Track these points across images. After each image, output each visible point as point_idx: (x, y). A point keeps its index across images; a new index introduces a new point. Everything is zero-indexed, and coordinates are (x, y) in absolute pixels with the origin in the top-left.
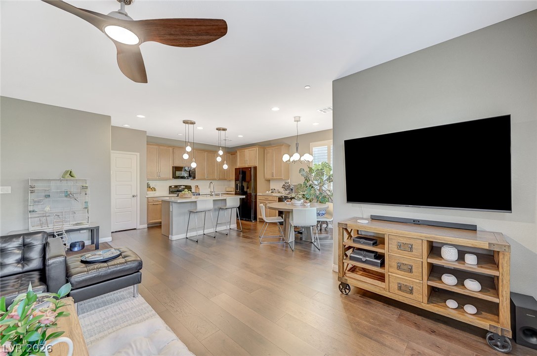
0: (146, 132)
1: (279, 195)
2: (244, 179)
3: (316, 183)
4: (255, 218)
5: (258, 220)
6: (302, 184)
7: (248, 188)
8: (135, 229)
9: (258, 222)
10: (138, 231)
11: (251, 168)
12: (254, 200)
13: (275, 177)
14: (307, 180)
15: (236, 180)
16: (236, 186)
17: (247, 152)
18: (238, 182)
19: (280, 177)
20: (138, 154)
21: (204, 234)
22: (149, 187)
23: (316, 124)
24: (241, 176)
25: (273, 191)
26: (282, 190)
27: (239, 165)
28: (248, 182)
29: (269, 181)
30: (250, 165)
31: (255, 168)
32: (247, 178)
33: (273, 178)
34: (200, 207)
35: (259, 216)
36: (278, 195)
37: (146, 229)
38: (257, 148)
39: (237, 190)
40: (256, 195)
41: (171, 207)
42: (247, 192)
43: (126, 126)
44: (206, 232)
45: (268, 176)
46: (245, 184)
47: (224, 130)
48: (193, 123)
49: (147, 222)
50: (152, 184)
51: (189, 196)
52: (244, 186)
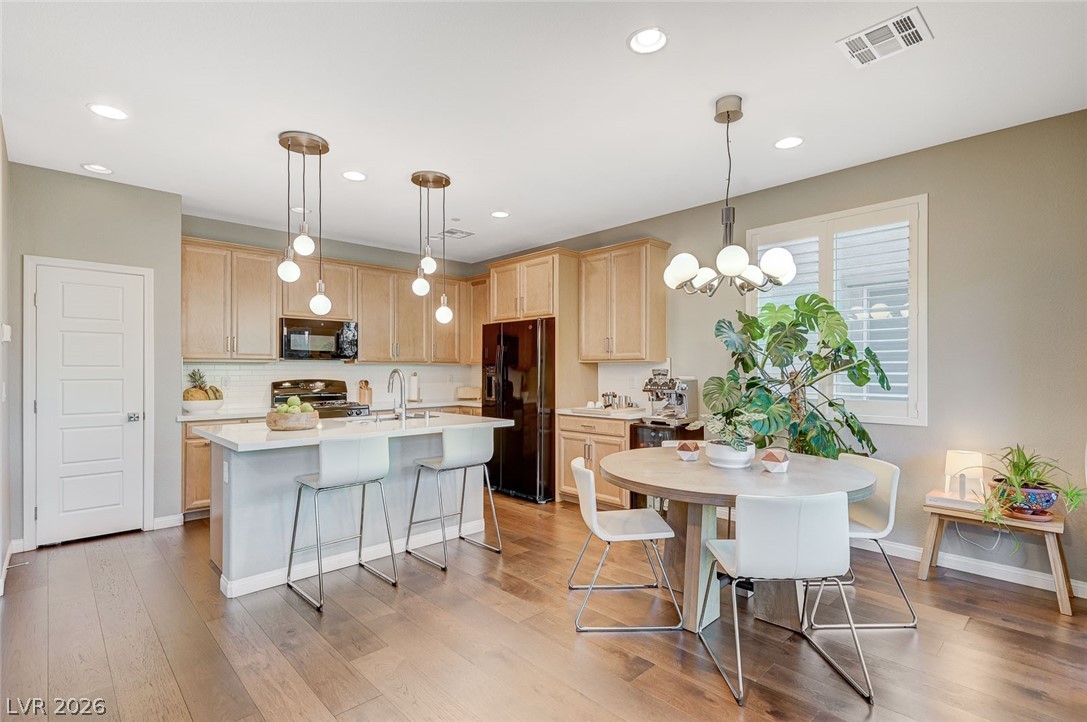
0: (180, 196)
1: (633, 415)
2: (511, 360)
3: (774, 372)
4: (549, 494)
5: (558, 499)
6: (724, 376)
7: (524, 388)
8: (138, 531)
9: (558, 507)
10: (148, 538)
11: (534, 323)
12: (544, 431)
13: (616, 354)
14: (743, 361)
15: (487, 362)
16: (487, 382)
17: (522, 270)
18: (492, 371)
19: (637, 354)
20: (149, 273)
21: (361, 565)
22: (197, 383)
23: (789, 143)
24: (501, 349)
25: (610, 400)
26: (643, 399)
27: (497, 314)
28: (526, 371)
29: (593, 365)
30: (533, 313)
31: (550, 323)
32: (524, 356)
33: (608, 356)
34: (332, 469)
35: (561, 486)
36: (630, 417)
37: (179, 533)
38: (556, 256)
39: (490, 395)
40: (552, 413)
41: (225, 463)
42: (521, 400)
43: (97, 169)
44: (370, 554)
45: (592, 351)
46: (515, 378)
47: (442, 182)
48: (319, 148)
49: (184, 502)
50: (212, 376)
51: (303, 423)
52: (511, 384)
